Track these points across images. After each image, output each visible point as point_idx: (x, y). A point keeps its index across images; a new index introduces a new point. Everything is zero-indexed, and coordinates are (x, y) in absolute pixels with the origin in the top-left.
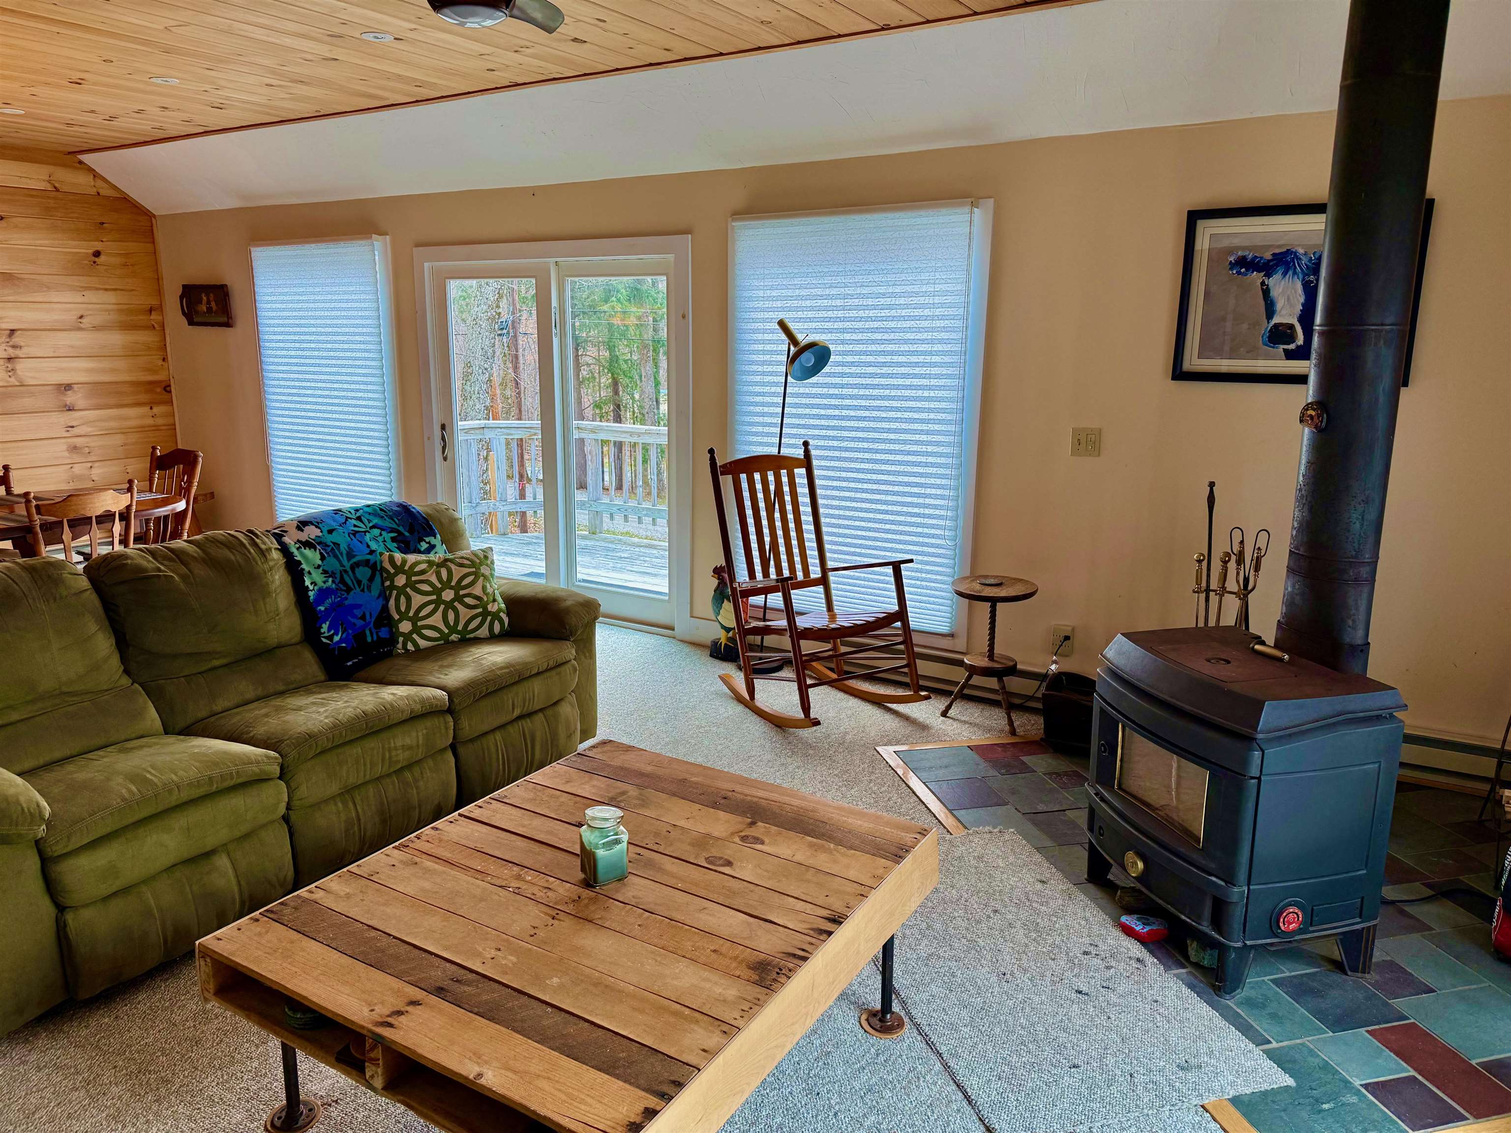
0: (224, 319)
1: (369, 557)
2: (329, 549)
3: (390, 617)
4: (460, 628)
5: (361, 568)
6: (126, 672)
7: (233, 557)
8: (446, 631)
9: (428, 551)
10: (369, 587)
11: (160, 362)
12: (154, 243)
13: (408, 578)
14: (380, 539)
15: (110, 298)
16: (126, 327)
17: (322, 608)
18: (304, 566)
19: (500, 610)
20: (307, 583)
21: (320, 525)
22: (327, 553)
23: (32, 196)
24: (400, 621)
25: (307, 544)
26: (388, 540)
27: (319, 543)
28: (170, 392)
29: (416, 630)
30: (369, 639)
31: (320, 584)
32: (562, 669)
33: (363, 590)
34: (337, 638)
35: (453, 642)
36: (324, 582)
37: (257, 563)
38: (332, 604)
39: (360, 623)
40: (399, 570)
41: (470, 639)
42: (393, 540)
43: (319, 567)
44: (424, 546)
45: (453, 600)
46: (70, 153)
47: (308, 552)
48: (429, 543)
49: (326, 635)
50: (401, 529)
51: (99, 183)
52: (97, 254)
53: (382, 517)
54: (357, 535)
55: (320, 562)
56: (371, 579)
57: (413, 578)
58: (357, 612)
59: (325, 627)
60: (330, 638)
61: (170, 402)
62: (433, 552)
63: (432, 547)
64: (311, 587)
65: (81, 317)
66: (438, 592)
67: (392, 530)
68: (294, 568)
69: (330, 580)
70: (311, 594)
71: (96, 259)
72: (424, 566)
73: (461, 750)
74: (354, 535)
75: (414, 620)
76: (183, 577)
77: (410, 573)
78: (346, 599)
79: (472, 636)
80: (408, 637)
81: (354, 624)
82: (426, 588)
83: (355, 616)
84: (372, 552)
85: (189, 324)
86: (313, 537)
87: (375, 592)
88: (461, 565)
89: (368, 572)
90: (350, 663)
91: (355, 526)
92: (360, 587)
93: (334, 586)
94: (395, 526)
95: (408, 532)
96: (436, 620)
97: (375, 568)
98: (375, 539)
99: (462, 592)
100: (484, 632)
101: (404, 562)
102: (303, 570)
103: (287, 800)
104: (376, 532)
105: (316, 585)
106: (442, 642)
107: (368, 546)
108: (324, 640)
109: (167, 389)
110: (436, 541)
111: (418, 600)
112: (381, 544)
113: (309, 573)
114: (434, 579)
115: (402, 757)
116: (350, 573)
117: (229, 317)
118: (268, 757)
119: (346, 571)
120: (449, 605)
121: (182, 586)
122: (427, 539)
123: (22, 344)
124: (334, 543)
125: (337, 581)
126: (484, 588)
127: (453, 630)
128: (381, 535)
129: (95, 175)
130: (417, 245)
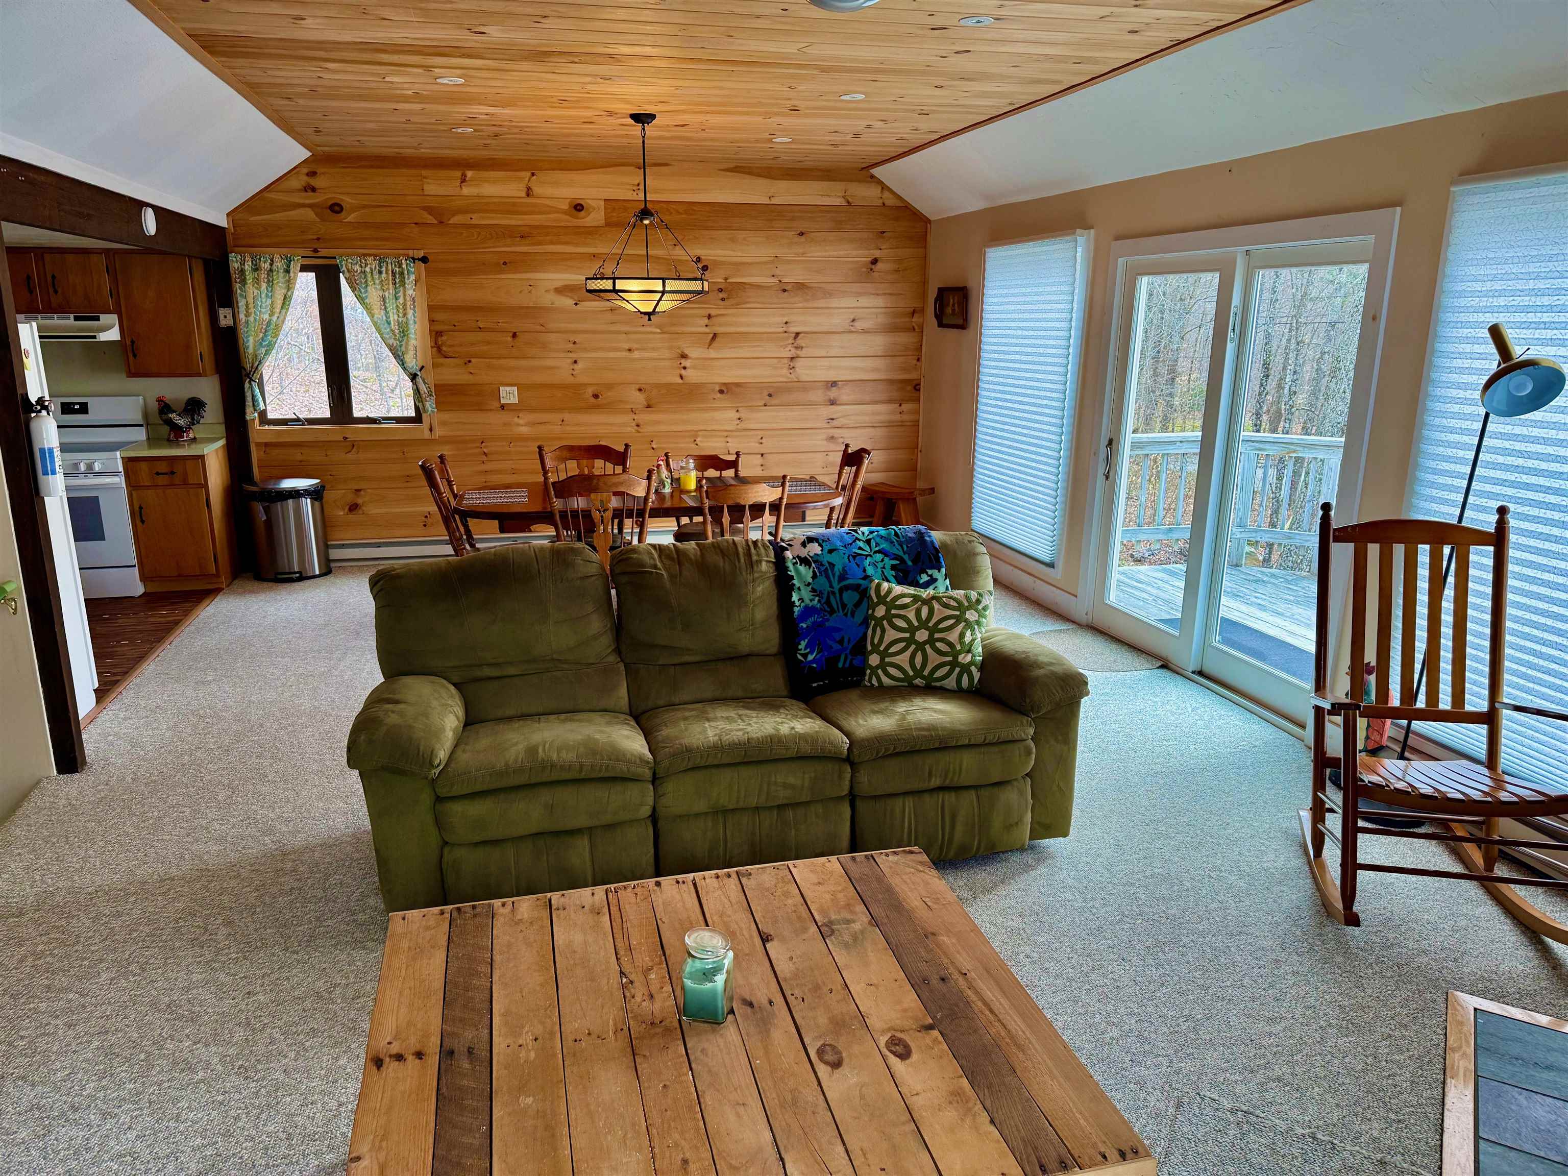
1: (861, 582)
2: (823, 569)
3: (865, 647)
4: (926, 673)
5: (849, 592)
6: (618, 651)
7: (721, 564)
8: (911, 673)
9: (926, 585)
10: (853, 614)
11: (915, 362)
12: (925, 247)
13: (888, 611)
14: (880, 565)
15: (880, 302)
16: (892, 329)
17: (804, 625)
18: (795, 582)
19: (972, 663)
20: (795, 598)
21: (824, 544)
22: (820, 573)
23: (827, 212)
24: (871, 653)
25: (804, 561)
26: (888, 567)
27: (815, 562)
28: (919, 390)
29: (883, 665)
30: (840, 665)
31: (807, 601)
32: (1010, 746)
33: (846, 615)
34: (810, 657)
35: (917, 686)
36: (811, 601)
38: (814, 623)
39: (836, 646)
40: (882, 600)
41: (936, 688)
42: (893, 567)
43: (809, 584)
44: (924, 578)
45: (925, 643)
46: (864, 167)
47: (802, 568)
48: (931, 576)
49: (802, 652)
50: (906, 557)
51: (887, 194)
52: (875, 261)
53: (892, 542)
54: (858, 558)
55: (810, 580)
56: (858, 605)
57: (893, 612)
58: (837, 636)
59: (803, 644)
60: (805, 656)
61: (918, 400)
62: (932, 587)
63: (933, 580)
64: (797, 603)
65: (853, 320)
66: (912, 630)
67: (896, 557)
68: (783, 583)
69: (817, 599)
70: (796, 609)
71: (873, 267)
72: (907, 600)
73: (859, 804)
74: (854, 557)
75: (884, 654)
76: (672, 577)
77: (891, 605)
78: (828, 620)
79: (938, 684)
80: (874, 670)
81: (831, 647)
82: (902, 624)
83: (834, 640)
84: (866, 577)
85: (939, 326)
86: (811, 554)
87: (859, 618)
88: (946, 606)
89: (856, 596)
90: (815, 685)
91: (860, 548)
92: (843, 610)
93: (819, 606)
94: (901, 553)
95: (912, 561)
96: (903, 660)
97: (863, 593)
98: (875, 565)
99: (936, 636)
100: (950, 683)
101: (889, 591)
102: (794, 585)
103: (651, 803)
104: (879, 557)
105: (803, 601)
106: (906, 684)
107: (865, 571)
108: (800, 657)
109: (917, 387)
110: (940, 575)
111: (891, 635)
112: (879, 570)
113: (799, 589)
114: (912, 616)
115: (783, 796)
116: (838, 595)
117: (966, 320)
119: (833, 593)
120: (920, 646)
121: (668, 584)
122: (930, 572)
123: (804, 345)
124: (829, 563)
125: (823, 601)
126: (962, 635)
127: (918, 673)
128: (882, 560)
129: (884, 187)
130: (1118, 238)
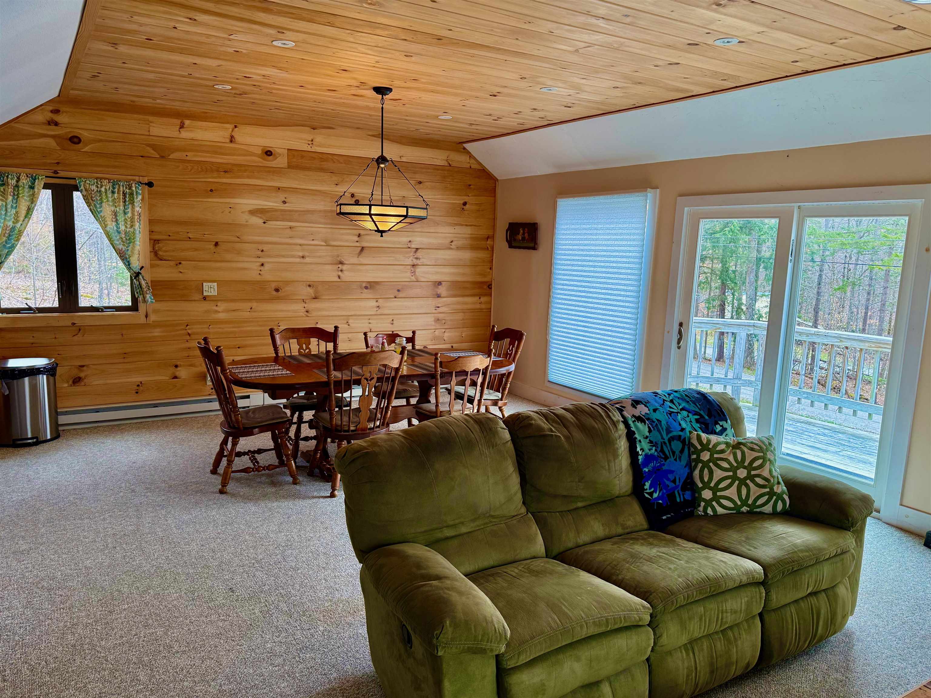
0: (532, 245)
1: (681, 433)
2: (654, 424)
3: (693, 483)
4: (750, 502)
5: (675, 441)
6: (524, 503)
7: (596, 425)
8: (739, 503)
9: (721, 433)
10: (680, 458)
11: (489, 270)
12: (495, 196)
13: (712, 455)
14: (688, 419)
15: (468, 231)
16: (473, 248)
17: (646, 470)
18: (637, 436)
19: (783, 492)
20: (638, 449)
21: (648, 405)
22: (653, 428)
23: (438, 170)
24: (703, 489)
25: (639, 419)
26: (693, 421)
27: (648, 419)
28: (491, 288)
29: (716, 498)
30: (678, 500)
31: (647, 451)
32: (844, 556)
33: (676, 460)
34: (655, 495)
35: (743, 513)
36: (650, 450)
37: (611, 432)
38: (654, 468)
39: (671, 485)
40: (705, 447)
41: (756, 512)
42: (697, 421)
43: (647, 437)
44: (718, 428)
45: (746, 478)
46: (460, 143)
47: (640, 425)
48: (722, 426)
49: (648, 491)
50: (702, 412)
51: (472, 161)
52: (465, 204)
53: (688, 402)
54: (672, 414)
55: (648, 434)
56: (682, 451)
57: (715, 456)
58: (671, 476)
59: (647, 485)
60: (651, 494)
61: (491, 295)
62: (724, 434)
63: (724, 430)
64: (640, 453)
65: (452, 242)
66: (734, 470)
67: (695, 413)
68: (630, 436)
69: (654, 448)
70: (640, 458)
71: (464, 207)
72: (723, 447)
74: (670, 414)
75: (715, 490)
76: (566, 438)
77: (713, 451)
78: (664, 465)
79: (758, 510)
80: (708, 503)
81: (668, 486)
82: (725, 465)
83: (668, 479)
84: (683, 430)
85: (509, 247)
86: (644, 414)
87: (684, 462)
88: (752, 449)
89: (680, 445)
90: (664, 517)
91: (670, 407)
92: (674, 457)
93: (656, 454)
94: (697, 410)
95: (708, 415)
96: (732, 492)
97: (686, 443)
98: (684, 419)
99: (753, 473)
100: (768, 509)
101: (709, 441)
102: (636, 438)
103: (652, 645)
104: (685, 413)
105: (643, 451)
106: (735, 512)
107: (680, 425)
108: (647, 495)
109: (490, 287)
110: (727, 425)
111: (718, 474)
112: (689, 423)
113: (640, 441)
114: (731, 458)
115: (730, 619)
116: (668, 444)
117: (536, 243)
118: (644, 607)
119: (665, 443)
120: (743, 482)
121: (566, 445)
122: (721, 423)
123: (421, 257)
124: (658, 420)
125: (659, 450)
126: (770, 471)
127: (744, 503)
128: (688, 416)
129: (471, 156)
130: (681, 195)
